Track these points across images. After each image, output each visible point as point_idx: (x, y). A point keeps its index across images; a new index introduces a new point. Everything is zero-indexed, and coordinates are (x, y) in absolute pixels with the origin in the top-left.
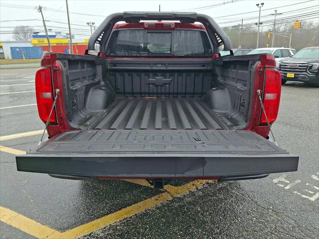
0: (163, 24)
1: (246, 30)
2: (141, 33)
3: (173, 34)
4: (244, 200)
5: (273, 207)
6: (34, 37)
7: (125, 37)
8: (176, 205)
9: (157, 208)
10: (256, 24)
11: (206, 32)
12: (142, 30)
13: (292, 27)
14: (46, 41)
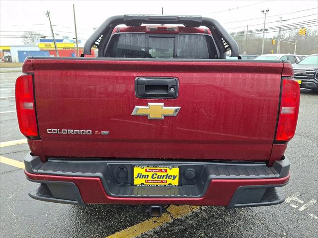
0: (166, 28)
1: (251, 36)
2: (143, 37)
3: (176, 39)
4: (253, 224)
5: (287, 234)
6: (41, 41)
7: (126, 41)
8: (177, 229)
9: (155, 233)
10: (262, 30)
11: (212, 37)
12: (143, 34)
13: (298, 34)
14: (52, 45)
